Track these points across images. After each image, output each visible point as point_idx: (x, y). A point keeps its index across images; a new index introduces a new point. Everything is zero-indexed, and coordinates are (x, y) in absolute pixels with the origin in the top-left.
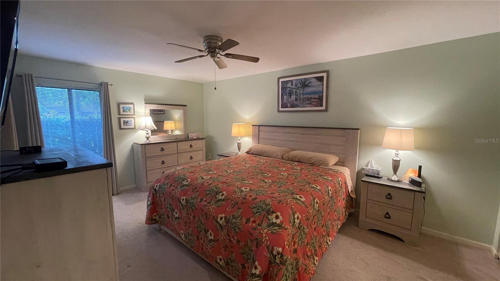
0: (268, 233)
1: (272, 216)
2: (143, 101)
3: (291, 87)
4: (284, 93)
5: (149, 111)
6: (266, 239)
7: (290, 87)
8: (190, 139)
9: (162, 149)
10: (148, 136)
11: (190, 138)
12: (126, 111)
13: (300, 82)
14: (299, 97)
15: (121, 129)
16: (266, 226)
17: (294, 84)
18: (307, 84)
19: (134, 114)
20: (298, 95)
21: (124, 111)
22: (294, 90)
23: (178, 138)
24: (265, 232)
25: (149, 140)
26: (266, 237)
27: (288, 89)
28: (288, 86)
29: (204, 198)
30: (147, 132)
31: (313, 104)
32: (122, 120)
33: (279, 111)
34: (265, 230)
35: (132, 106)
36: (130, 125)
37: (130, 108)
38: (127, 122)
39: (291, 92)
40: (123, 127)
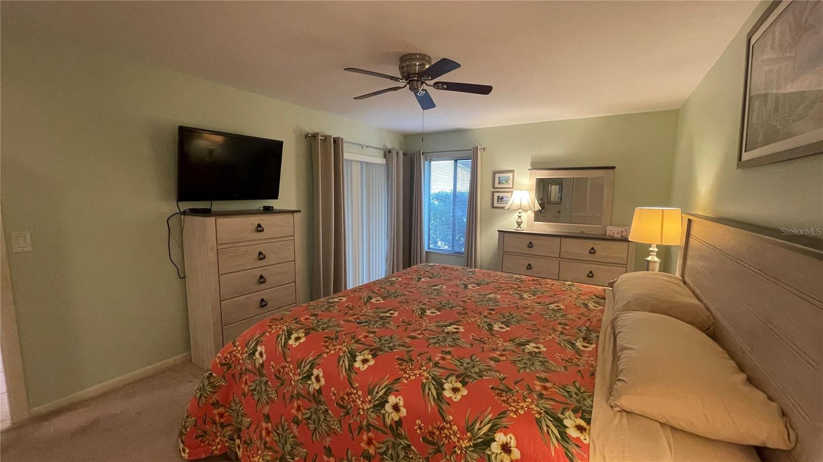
0: (422, 378)
1: (456, 381)
2: (529, 165)
5: (535, 181)
6: (411, 376)
8: (607, 237)
9: (531, 245)
10: (519, 220)
11: (608, 235)
12: (502, 183)
15: (493, 207)
16: (433, 374)
19: (513, 188)
21: (499, 183)
23: (585, 232)
24: (423, 373)
25: (521, 228)
26: (415, 375)
30: (520, 215)
32: (496, 195)
34: (426, 373)
35: (510, 175)
36: (506, 203)
37: (508, 179)
38: (502, 198)
40: (496, 204)
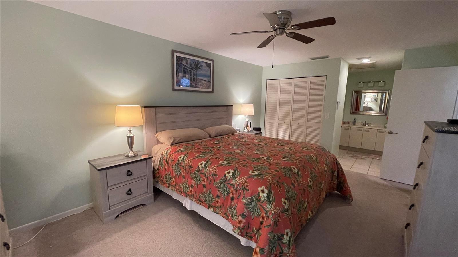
3: (186, 65)
4: (178, 70)
7: (184, 64)
13: (194, 63)
14: (193, 77)
17: (188, 63)
18: (199, 67)
20: (192, 75)
22: (189, 69)
27: (183, 67)
28: (183, 63)
29: (292, 182)
31: (204, 85)
33: (174, 89)
39: (186, 70)
